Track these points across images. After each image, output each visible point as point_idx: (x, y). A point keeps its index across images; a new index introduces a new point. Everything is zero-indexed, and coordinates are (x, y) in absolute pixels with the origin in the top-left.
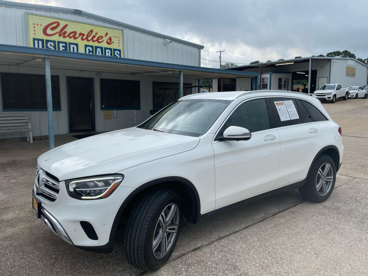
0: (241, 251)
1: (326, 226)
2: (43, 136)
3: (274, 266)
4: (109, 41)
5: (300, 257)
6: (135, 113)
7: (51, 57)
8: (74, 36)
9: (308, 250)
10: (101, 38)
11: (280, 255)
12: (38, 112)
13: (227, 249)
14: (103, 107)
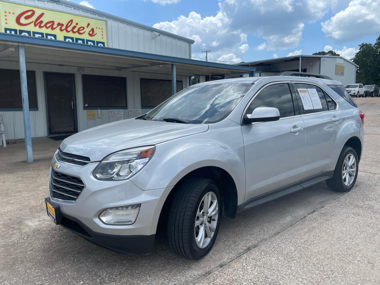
0: (280, 264)
1: (367, 228)
2: (18, 139)
3: (326, 282)
4: (91, 33)
5: (353, 268)
6: (122, 112)
7: (26, 45)
8: (52, 26)
9: (359, 258)
10: (82, 28)
11: (328, 267)
12: (11, 112)
13: (261, 262)
14: (86, 106)
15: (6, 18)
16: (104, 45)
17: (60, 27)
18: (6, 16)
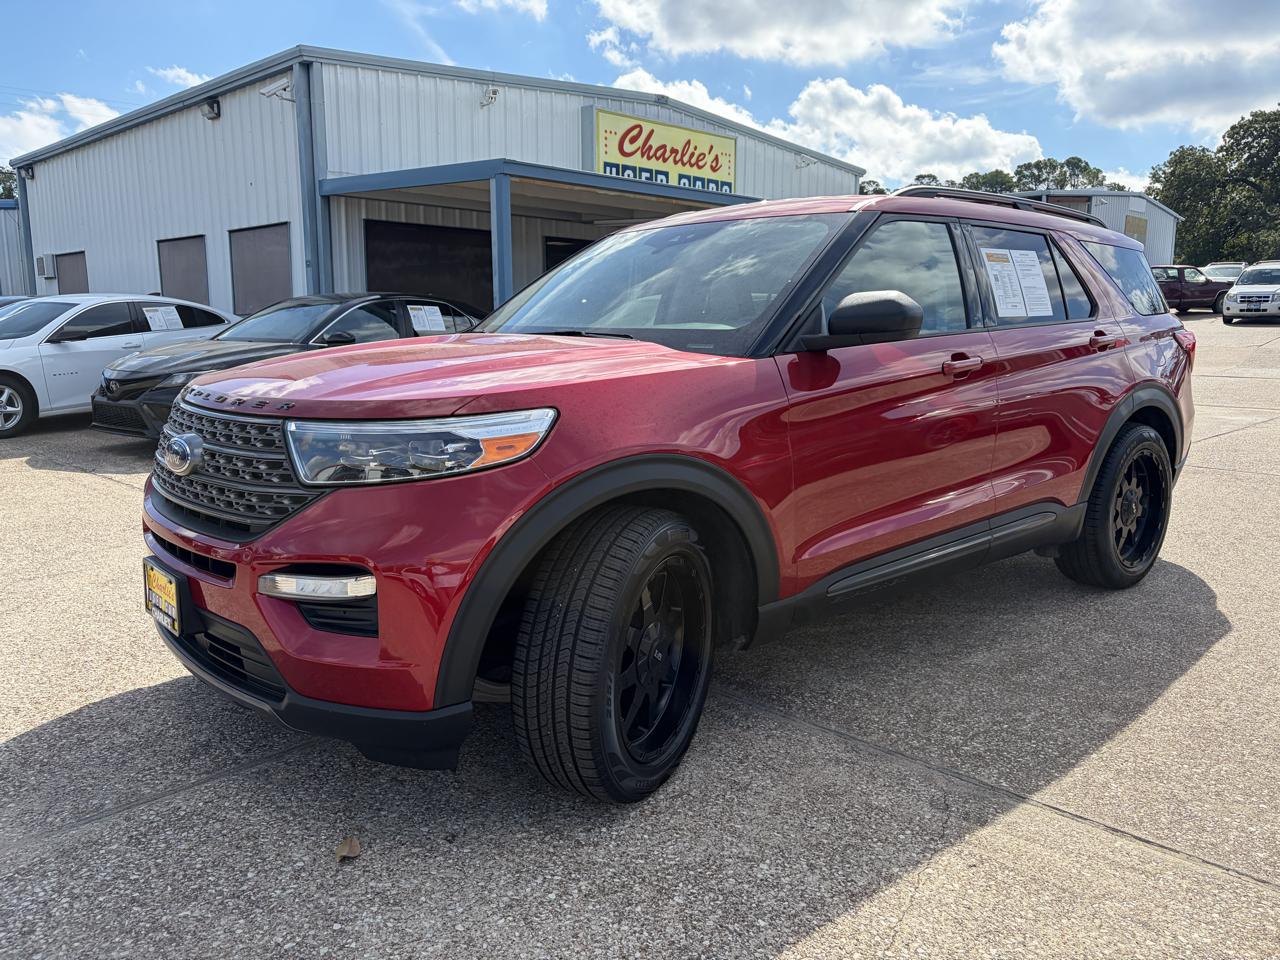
8: (663, 155)
15: (605, 142)
16: (730, 191)
17: (673, 155)
18: (606, 138)
